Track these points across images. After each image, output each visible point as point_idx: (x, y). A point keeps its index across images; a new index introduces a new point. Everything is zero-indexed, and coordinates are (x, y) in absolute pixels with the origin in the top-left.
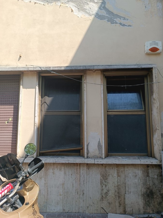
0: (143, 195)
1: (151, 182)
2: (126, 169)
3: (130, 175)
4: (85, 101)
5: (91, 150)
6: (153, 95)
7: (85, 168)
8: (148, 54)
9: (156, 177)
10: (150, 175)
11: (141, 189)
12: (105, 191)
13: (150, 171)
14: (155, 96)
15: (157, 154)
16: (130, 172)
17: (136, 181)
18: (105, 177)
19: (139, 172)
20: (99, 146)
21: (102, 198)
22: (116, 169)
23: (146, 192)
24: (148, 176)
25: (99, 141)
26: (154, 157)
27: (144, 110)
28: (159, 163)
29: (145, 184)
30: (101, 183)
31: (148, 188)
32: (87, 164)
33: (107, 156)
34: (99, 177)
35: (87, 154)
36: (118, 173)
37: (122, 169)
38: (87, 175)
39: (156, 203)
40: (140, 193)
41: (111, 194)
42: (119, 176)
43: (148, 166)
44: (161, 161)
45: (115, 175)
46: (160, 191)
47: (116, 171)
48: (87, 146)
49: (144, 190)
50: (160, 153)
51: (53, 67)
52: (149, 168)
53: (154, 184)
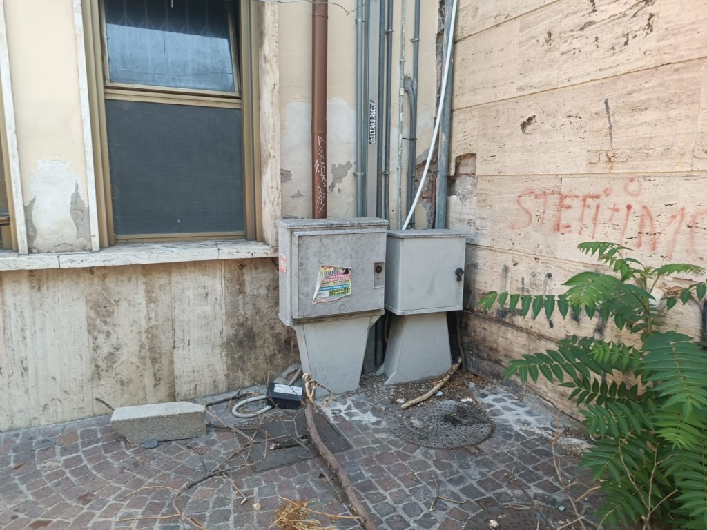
0: (227, 345)
1: (250, 308)
2: (175, 277)
3: (190, 293)
5: (42, 224)
6: (260, 44)
7: (25, 287)
9: (263, 292)
10: (248, 289)
11: (221, 328)
12: (105, 350)
13: (247, 278)
14: (269, 48)
15: (269, 234)
16: (187, 286)
17: (208, 308)
18: (102, 310)
19: (217, 284)
20: (77, 208)
21: (97, 372)
22: (141, 281)
23: (236, 336)
24: (241, 291)
25: (76, 195)
26: (263, 241)
27: (236, 94)
28: (271, 254)
29: (232, 314)
30: (91, 328)
31: (242, 325)
32: (32, 273)
33: (111, 240)
34: (80, 311)
35: (30, 238)
36: (148, 292)
37: (161, 280)
38: (34, 310)
39: (261, 358)
40: (218, 341)
41: (129, 355)
42: (151, 300)
43: (242, 264)
44: (276, 250)
45: (141, 298)
46: (272, 328)
47: (141, 289)
48: (28, 210)
49: (229, 331)
50: (276, 227)
52: (246, 271)
53: (258, 311)
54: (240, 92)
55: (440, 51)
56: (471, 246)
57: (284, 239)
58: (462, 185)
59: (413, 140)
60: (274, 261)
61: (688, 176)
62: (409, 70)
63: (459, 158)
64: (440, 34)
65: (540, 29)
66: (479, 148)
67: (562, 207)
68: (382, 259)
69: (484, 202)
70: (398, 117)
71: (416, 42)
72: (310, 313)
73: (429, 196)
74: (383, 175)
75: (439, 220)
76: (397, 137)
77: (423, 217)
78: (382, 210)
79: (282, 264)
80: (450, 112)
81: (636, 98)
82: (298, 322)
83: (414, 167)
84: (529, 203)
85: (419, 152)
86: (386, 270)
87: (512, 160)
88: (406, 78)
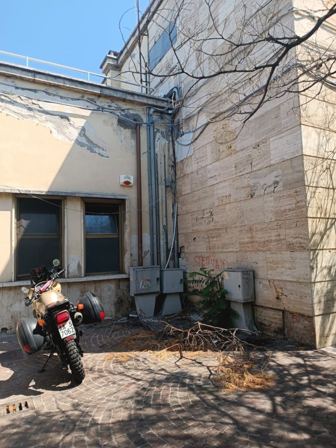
0: (115, 304)
1: (121, 293)
2: (102, 284)
3: (106, 289)
4: (66, 225)
5: (71, 271)
6: (125, 221)
7: (66, 287)
8: (122, 185)
9: (125, 288)
10: (121, 287)
11: (114, 299)
13: (121, 284)
14: (127, 223)
15: (127, 271)
16: (105, 286)
17: (110, 293)
19: (113, 286)
20: (79, 266)
22: (94, 285)
23: (118, 301)
24: (119, 288)
25: (79, 263)
26: (125, 274)
27: (117, 234)
28: (127, 277)
29: (116, 295)
31: (119, 298)
32: (68, 283)
33: (86, 276)
34: (78, 293)
35: (68, 275)
36: (95, 288)
37: (98, 285)
38: (68, 293)
39: (124, 309)
40: (113, 303)
43: (119, 280)
44: (129, 276)
46: (128, 299)
47: (93, 287)
48: (68, 267)
49: (116, 300)
50: (129, 269)
51: (26, 191)
52: (121, 282)
53: (124, 294)
54: (119, 233)
55: (173, 218)
56: (185, 273)
57: (132, 272)
58: (182, 255)
59: (167, 243)
60: (128, 279)
61: (222, 252)
62: (165, 224)
63: (181, 248)
64: (173, 214)
65: (195, 216)
66: (185, 245)
67: (203, 260)
68: (159, 276)
69: (187, 260)
70: (162, 237)
71: (166, 217)
72: (139, 292)
73: (173, 258)
74: (159, 253)
75: (177, 266)
76: (162, 242)
77: (172, 264)
78: (159, 263)
79: (131, 279)
80: (177, 234)
81: (212, 235)
82: (136, 295)
83: (168, 251)
84: (197, 260)
85: (169, 246)
86: (160, 280)
87: (192, 248)
88: (164, 226)
